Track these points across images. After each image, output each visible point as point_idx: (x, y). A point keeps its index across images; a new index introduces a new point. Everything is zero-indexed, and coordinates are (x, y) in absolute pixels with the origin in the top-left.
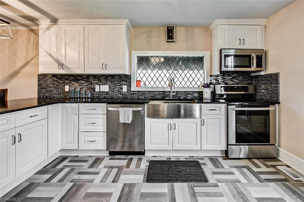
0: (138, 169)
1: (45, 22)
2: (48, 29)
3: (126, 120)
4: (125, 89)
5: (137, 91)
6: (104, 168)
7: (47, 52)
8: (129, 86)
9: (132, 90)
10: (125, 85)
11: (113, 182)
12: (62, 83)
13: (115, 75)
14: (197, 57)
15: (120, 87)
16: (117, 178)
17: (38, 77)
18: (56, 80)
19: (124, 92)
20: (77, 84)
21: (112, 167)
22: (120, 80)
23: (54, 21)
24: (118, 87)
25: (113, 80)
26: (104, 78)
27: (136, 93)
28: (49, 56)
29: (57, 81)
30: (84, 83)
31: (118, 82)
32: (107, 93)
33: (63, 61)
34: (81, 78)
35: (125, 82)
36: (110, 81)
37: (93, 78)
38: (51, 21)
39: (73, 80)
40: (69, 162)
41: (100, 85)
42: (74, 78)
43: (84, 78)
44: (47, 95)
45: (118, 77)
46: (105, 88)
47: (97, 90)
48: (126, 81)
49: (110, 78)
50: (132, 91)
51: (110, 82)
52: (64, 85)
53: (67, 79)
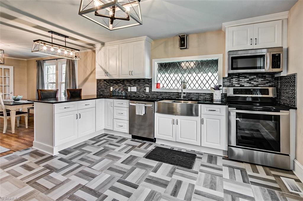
0: (145, 150)
1: (98, 46)
2: (100, 50)
3: (140, 113)
4: (147, 90)
5: (157, 92)
6: (125, 144)
7: (99, 65)
8: (151, 88)
9: (152, 91)
10: (147, 87)
11: (125, 153)
12: (109, 85)
13: (141, 79)
14: (211, 60)
15: (144, 88)
16: (128, 151)
17: (97, 81)
18: (106, 83)
19: (147, 92)
20: (117, 86)
21: (129, 145)
22: (144, 83)
23: (103, 44)
24: (143, 88)
25: (139, 83)
26: (134, 82)
27: (156, 93)
28: (100, 68)
29: (106, 84)
30: (121, 85)
31: (143, 84)
32: (135, 93)
33: (108, 71)
34: (119, 82)
35: (148, 85)
36: (137, 84)
37: (127, 82)
38: (101, 44)
39: (115, 83)
40: (107, 137)
41: (131, 87)
42: (115, 82)
43: (121, 82)
44: (101, 93)
45: (142, 81)
46: (134, 89)
47: (129, 90)
48: (148, 84)
49: (137, 81)
50: (152, 92)
51: (137, 85)
52: (110, 87)
53: (112, 82)
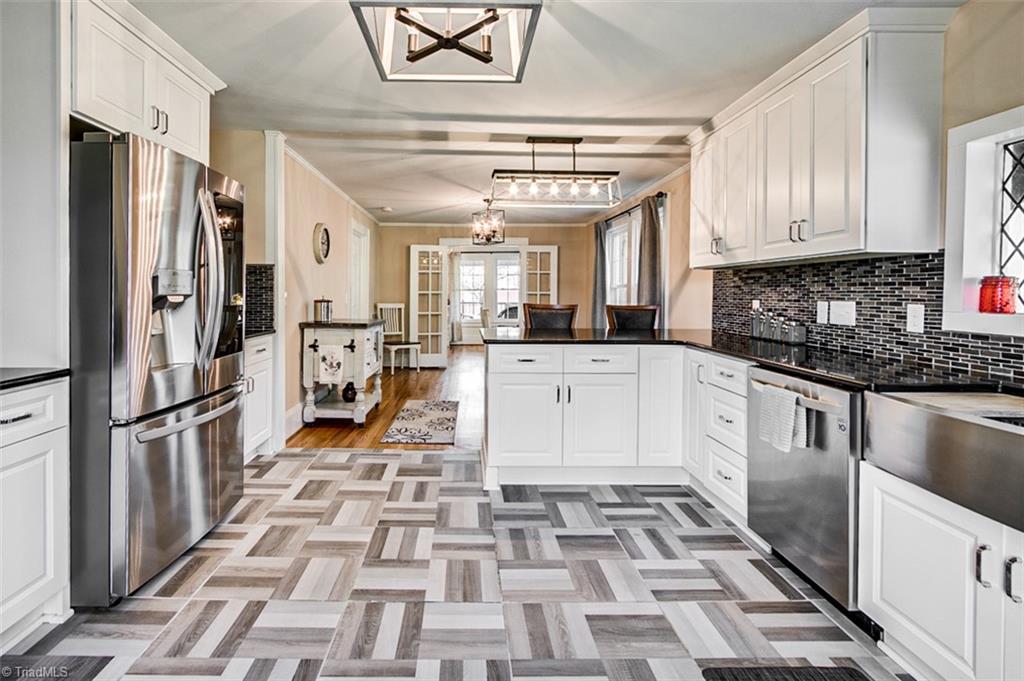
4: (915, 319)
5: (976, 336)
7: (700, 213)
8: (935, 307)
9: (944, 328)
10: (916, 301)
11: (654, 592)
12: (748, 294)
13: (880, 260)
15: (896, 309)
17: (713, 275)
18: (739, 283)
19: (914, 335)
20: (775, 296)
21: (716, 575)
22: (897, 280)
23: (708, 125)
24: (889, 308)
25: (869, 280)
26: (844, 273)
27: (971, 342)
29: (739, 287)
30: (791, 294)
31: (888, 288)
32: (850, 334)
33: (721, 232)
34: (784, 277)
35: (918, 289)
36: (861, 284)
37: (814, 276)
38: (704, 129)
39: (768, 284)
41: (829, 299)
42: (769, 277)
43: (791, 276)
45: (886, 266)
46: (840, 312)
47: (822, 319)
48: (922, 285)
49: (861, 269)
50: (947, 334)
51: (862, 288)
52: (752, 299)
53: (757, 280)
